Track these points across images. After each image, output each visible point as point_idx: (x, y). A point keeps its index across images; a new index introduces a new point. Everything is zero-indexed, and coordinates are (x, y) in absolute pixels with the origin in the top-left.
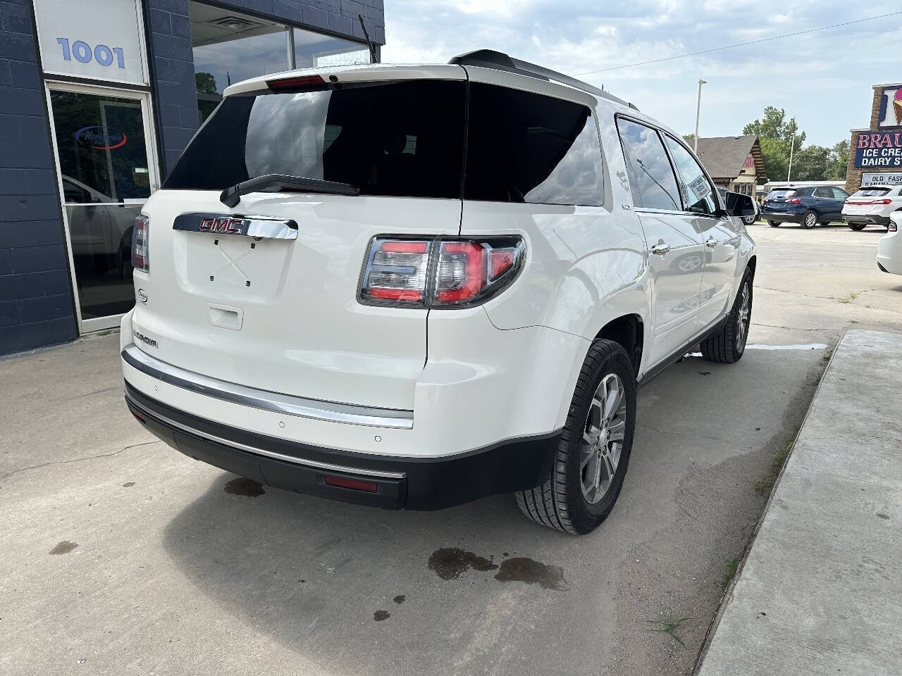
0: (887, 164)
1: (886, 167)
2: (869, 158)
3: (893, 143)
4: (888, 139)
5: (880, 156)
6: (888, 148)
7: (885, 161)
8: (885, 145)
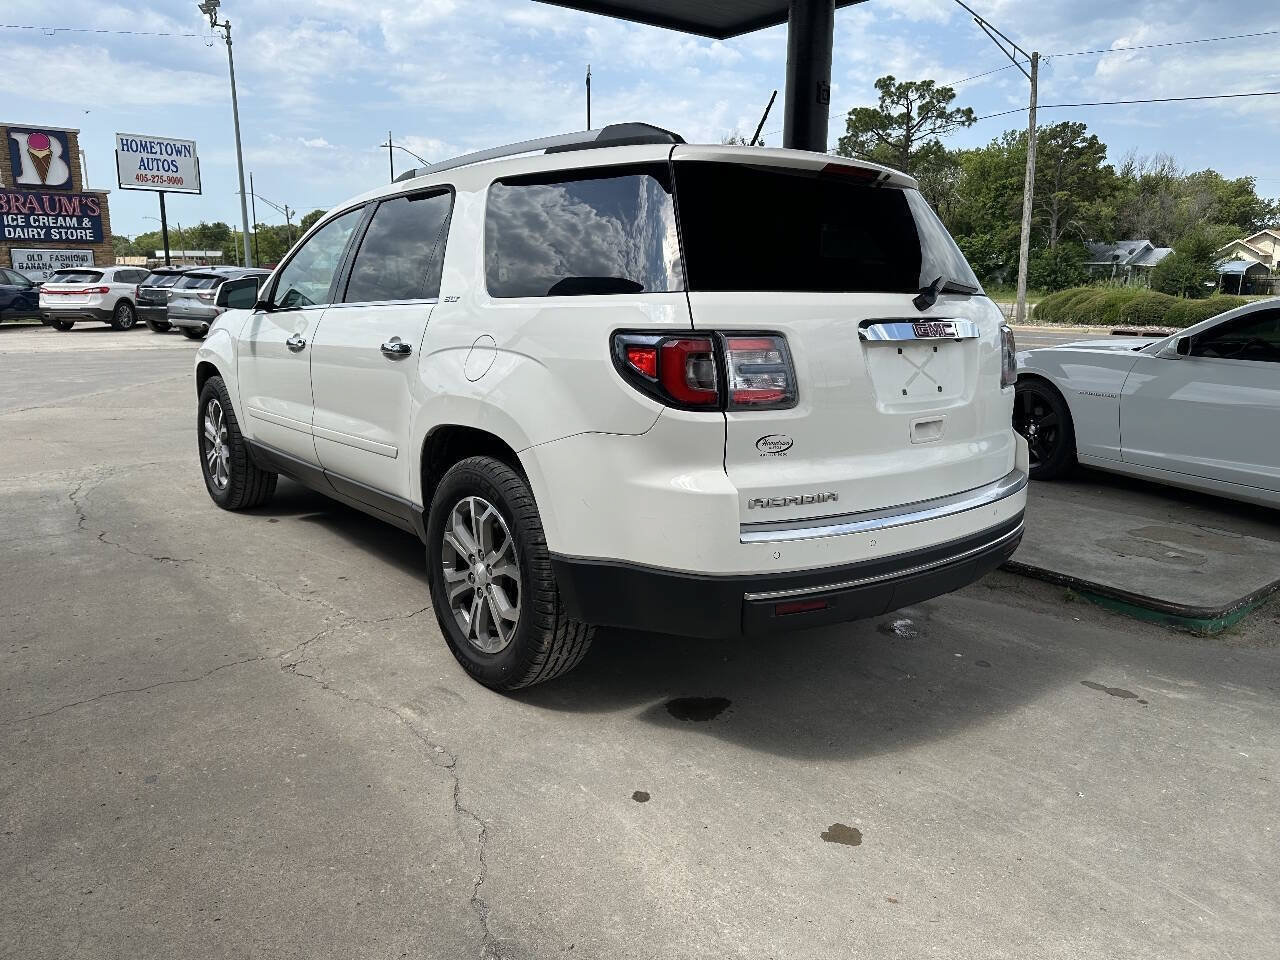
0: (42, 237)
1: (40, 241)
2: (15, 228)
3: (43, 209)
4: (34, 201)
5: (28, 225)
6: (38, 215)
7: (38, 233)
8: (32, 210)
